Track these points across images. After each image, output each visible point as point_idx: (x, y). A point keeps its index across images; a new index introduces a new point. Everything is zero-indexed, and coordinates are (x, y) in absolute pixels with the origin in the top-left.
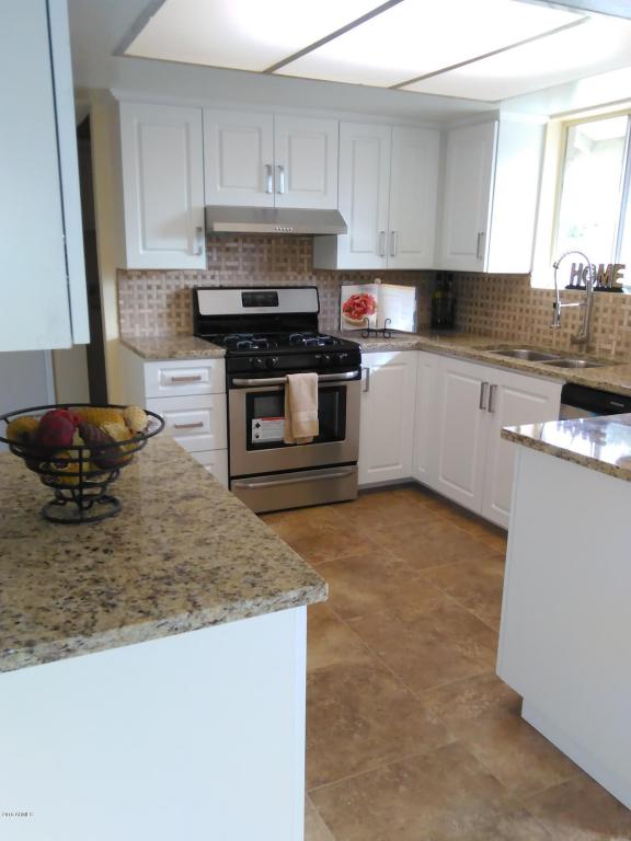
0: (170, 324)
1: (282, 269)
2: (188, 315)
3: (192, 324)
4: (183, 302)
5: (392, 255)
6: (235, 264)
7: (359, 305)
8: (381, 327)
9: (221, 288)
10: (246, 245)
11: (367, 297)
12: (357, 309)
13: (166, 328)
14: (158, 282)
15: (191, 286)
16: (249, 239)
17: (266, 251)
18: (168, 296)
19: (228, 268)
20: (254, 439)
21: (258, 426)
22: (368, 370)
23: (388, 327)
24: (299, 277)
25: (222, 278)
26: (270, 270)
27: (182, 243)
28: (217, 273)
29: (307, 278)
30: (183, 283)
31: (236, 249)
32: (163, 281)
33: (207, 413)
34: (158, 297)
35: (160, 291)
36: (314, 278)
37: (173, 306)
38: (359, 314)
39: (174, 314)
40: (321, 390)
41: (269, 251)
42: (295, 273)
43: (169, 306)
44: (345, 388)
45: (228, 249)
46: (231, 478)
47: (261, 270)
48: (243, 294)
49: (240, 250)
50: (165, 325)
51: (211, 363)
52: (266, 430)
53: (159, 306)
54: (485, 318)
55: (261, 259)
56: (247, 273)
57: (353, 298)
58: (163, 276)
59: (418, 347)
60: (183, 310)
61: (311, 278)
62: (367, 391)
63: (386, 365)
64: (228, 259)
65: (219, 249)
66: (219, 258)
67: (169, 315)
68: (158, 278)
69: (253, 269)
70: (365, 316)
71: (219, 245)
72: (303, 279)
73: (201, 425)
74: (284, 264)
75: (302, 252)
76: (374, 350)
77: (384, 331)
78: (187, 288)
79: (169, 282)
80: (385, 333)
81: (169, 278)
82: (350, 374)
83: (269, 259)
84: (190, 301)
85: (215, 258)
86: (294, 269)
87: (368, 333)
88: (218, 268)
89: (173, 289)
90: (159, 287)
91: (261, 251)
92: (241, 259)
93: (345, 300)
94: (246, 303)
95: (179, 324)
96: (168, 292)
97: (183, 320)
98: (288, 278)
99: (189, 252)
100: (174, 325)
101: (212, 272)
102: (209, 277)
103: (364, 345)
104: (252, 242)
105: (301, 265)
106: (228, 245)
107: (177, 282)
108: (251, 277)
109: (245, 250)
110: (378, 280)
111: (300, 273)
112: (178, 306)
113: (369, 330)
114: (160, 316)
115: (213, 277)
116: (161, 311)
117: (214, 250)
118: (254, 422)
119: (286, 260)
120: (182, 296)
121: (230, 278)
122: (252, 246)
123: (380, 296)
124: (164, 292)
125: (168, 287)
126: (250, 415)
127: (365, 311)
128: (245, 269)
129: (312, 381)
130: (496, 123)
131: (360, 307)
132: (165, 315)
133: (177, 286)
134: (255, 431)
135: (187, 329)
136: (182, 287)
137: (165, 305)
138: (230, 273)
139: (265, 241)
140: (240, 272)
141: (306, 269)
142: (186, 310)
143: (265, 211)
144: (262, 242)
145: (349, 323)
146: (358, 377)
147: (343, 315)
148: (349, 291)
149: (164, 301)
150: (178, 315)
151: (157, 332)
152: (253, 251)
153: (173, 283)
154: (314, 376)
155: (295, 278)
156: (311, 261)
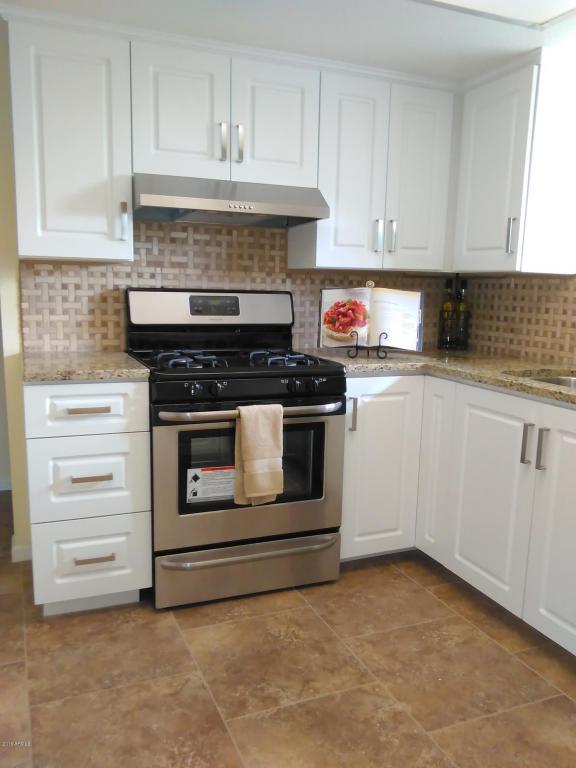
0: (92, 335)
1: (246, 269)
2: (117, 324)
3: (123, 337)
4: (111, 306)
5: (390, 251)
6: (183, 259)
7: (344, 315)
8: (375, 343)
9: (163, 289)
10: (198, 237)
11: (355, 304)
12: (343, 320)
13: (86, 340)
14: (77, 280)
15: (123, 287)
16: (202, 230)
17: (224, 245)
18: (91, 299)
19: (173, 265)
20: (190, 497)
21: (196, 478)
22: (355, 401)
23: (385, 343)
24: (269, 280)
25: (164, 277)
26: (230, 268)
27: (101, 223)
28: (159, 269)
29: (279, 281)
30: (111, 282)
31: (185, 241)
32: (83, 277)
33: (121, 459)
34: (77, 299)
35: (79, 293)
36: (288, 281)
37: (97, 312)
38: (345, 327)
39: (98, 323)
40: (287, 428)
41: (230, 245)
42: (264, 275)
43: (92, 312)
44: (322, 425)
45: (173, 240)
46: (155, 554)
47: (218, 267)
48: (191, 298)
49: (191, 241)
50: (86, 336)
51: (128, 388)
52: (207, 484)
53: (77, 312)
54: (511, 336)
55: (219, 255)
56: (199, 272)
57: (338, 305)
58: (84, 272)
59: (425, 371)
60: (112, 318)
61: (284, 281)
62: (353, 429)
63: (376, 395)
64: (173, 253)
65: (161, 240)
66: (161, 252)
67: (92, 324)
68: (77, 274)
69: (207, 267)
70: (353, 329)
71: (161, 234)
72: (273, 282)
73: (109, 478)
74: (248, 263)
75: (273, 247)
76: (365, 374)
77: (378, 348)
78: (116, 288)
79: (92, 281)
80: (381, 352)
81: (91, 275)
82: (331, 407)
83: (229, 256)
84: (121, 306)
85: (156, 251)
86: (261, 269)
87: (358, 351)
88: (160, 264)
89: (98, 290)
90: (77, 287)
91: (219, 244)
92: (191, 254)
93: (326, 308)
94: (195, 311)
95: (105, 336)
96: (91, 293)
97: (111, 330)
98: (253, 280)
99: (110, 235)
100: (98, 337)
101: (152, 270)
102: (147, 276)
103: (350, 366)
104: (207, 232)
105: (271, 264)
106: (174, 235)
107: (103, 281)
108: (204, 278)
109: (196, 242)
110: (371, 283)
111: (269, 274)
112: (104, 312)
113: (358, 348)
114: (79, 324)
115: (153, 276)
116: (80, 318)
117: (155, 240)
118: (191, 473)
119: (251, 258)
120: (110, 300)
121: (176, 277)
122: (207, 237)
123: (373, 302)
124: (85, 293)
125: (91, 287)
126: (185, 461)
127: (352, 322)
128: (196, 266)
129: (275, 416)
130: (536, 67)
131: (347, 317)
132: (85, 326)
133: (103, 286)
134: (191, 486)
135: (116, 343)
136: (111, 287)
137: (85, 310)
138: (176, 271)
139: (224, 231)
140: (189, 271)
141: (277, 270)
142: (115, 318)
143: (218, 183)
144: (219, 232)
145: (332, 337)
146: (342, 411)
147: (324, 327)
148: (332, 297)
149: (85, 306)
150: (104, 324)
151: (74, 345)
152: (208, 243)
153: (98, 282)
154: (278, 409)
155: (264, 281)
156: (284, 260)
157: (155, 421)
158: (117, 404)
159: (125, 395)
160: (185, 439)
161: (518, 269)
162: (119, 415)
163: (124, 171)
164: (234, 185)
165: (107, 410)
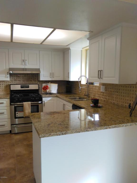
0: (5, 92)
1: (31, 81)
2: (9, 90)
3: (10, 92)
4: (8, 87)
5: (53, 78)
6: (20, 79)
7: (45, 88)
9: (16, 84)
10: (22, 76)
11: (47, 86)
12: (45, 89)
13: (4, 93)
14: (3, 83)
15: (10, 84)
16: (23, 75)
17: (27, 77)
18: (5, 86)
19: (18, 80)
20: (16, 116)
21: (17, 113)
22: (44, 101)
23: (51, 92)
24: (35, 82)
25: (17, 82)
26: (28, 80)
27: (4, 76)
28: (16, 81)
29: (37, 82)
30: (8, 83)
31: (20, 77)
32: (4, 83)
33: (6, 110)
34: (3, 86)
35: (3, 85)
36: (39, 82)
37: (6, 88)
38: (45, 90)
39: (6, 90)
40: (31, 106)
41: (28, 77)
42: (34, 81)
43: (5, 88)
44: (38, 105)
45: (18, 77)
46: (12, 125)
47: (26, 80)
48: (21, 85)
49: (21, 76)
50: (4, 92)
52: (19, 114)
53: (3, 88)
55: (26, 79)
56: (23, 81)
57: (45, 86)
58: (4, 82)
60: (8, 89)
61: (38, 82)
62: (44, 106)
63: (48, 100)
64: (18, 79)
65: (16, 77)
66: (16, 78)
67: (5, 90)
68: (2, 82)
69: (24, 80)
70: (46, 90)
71: (16, 76)
72: (36, 82)
73: (4, 113)
74: (31, 79)
75: (35, 77)
76: (46, 97)
78: (9, 84)
79: (5, 83)
80: (51, 94)
81: (5, 82)
82: (40, 102)
83: (28, 79)
84: (9, 87)
85: (15, 78)
86: (34, 80)
87: (47, 94)
88: (16, 80)
89: (6, 85)
90: (3, 84)
91: (26, 77)
92: (21, 78)
93: (43, 87)
94: (21, 88)
95: (7, 92)
96: (5, 85)
97: (8, 91)
98: (32, 82)
99: (6, 77)
100: (6, 92)
101: (15, 81)
102: (14, 82)
103: (43, 96)
104: (24, 75)
105: (35, 80)
106: (18, 76)
107: (7, 83)
108: (24, 82)
109: (22, 77)
110: (50, 83)
111: (35, 81)
112: (7, 88)
114: (3, 90)
115: (15, 82)
116: (3, 89)
117: (15, 77)
118: (16, 112)
119: (32, 79)
120: (8, 86)
121: (19, 82)
122: (24, 76)
123: (50, 86)
124: (4, 85)
125: (5, 84)
126: (15, 111)
128: (22, 80)
129: (29, 104)
130: (70, 50)
131: (46, 88)
132: (4, 90)
133: (7, 84)
134: (17, 115)
135: (9, 93)
136: (8, 84)
137: (4, 88)
138: (19, 81)
139: (27, 75)
140: (21, 81)
141: (36, 80)
142: (9, 89)
143: (21, 69)
144: (26, 75)
145: (43, 91)
146: (42, 103)
147: (42, 90)
148: (44, 85)
149: (4, 87)
150: (7, 90)
151: (2, 93)
152: (24, 77)
153: (6, 84)
154: (30, 103)
155: (34, 82)
156: (38, 79)
157: (11, 105)
158: (5, 102)
159: (6, 101)
160: (15, 107)
161: (70, 80)
162: (5, 104)
163: (8, 67)
164: (26, 69)
165: (3, 103)
